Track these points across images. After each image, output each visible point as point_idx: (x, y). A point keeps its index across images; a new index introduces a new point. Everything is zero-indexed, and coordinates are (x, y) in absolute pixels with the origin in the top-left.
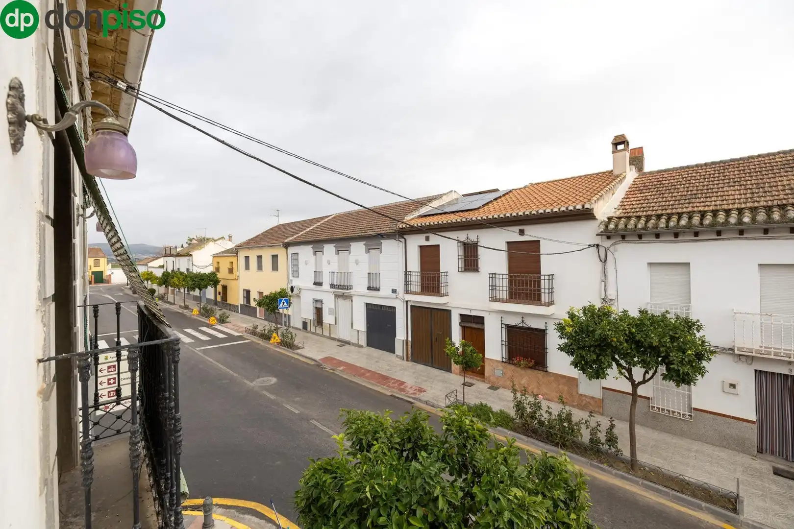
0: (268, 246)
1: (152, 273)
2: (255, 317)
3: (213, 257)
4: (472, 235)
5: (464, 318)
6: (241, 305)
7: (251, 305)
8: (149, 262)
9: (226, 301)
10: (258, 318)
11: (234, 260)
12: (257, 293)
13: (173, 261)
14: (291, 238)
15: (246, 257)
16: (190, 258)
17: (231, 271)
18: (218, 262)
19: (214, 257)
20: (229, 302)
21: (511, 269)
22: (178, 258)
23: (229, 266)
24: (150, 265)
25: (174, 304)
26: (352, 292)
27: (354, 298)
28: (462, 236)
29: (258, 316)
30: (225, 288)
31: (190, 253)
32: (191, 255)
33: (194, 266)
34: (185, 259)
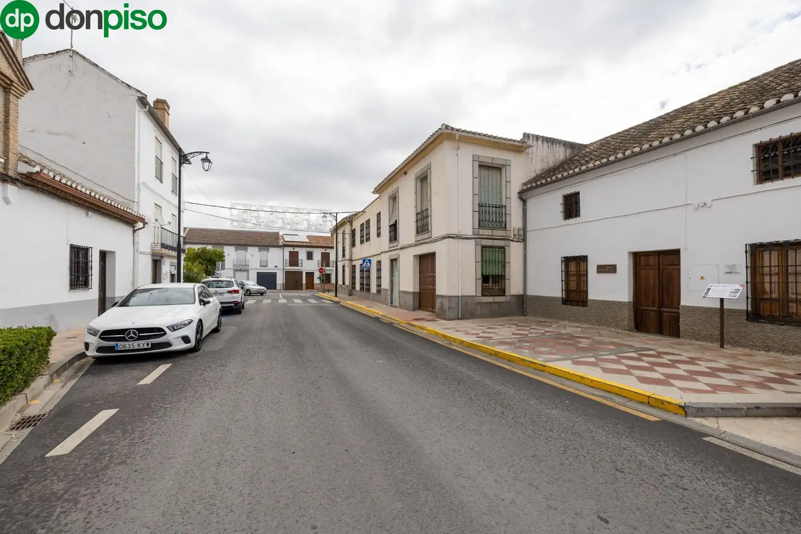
4: (311, 250)
5: (307, 273)
21: (322, 259)
26: (249, 268)
27: (250, 271)
28: (308, 249)
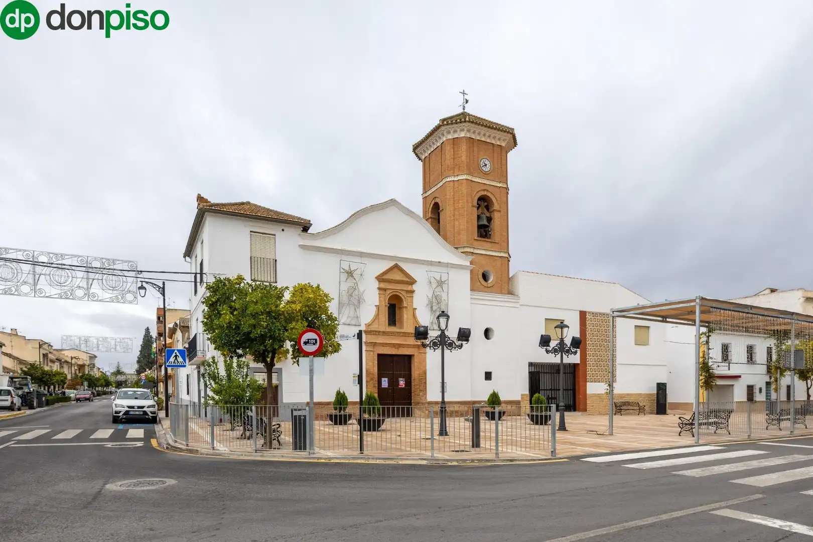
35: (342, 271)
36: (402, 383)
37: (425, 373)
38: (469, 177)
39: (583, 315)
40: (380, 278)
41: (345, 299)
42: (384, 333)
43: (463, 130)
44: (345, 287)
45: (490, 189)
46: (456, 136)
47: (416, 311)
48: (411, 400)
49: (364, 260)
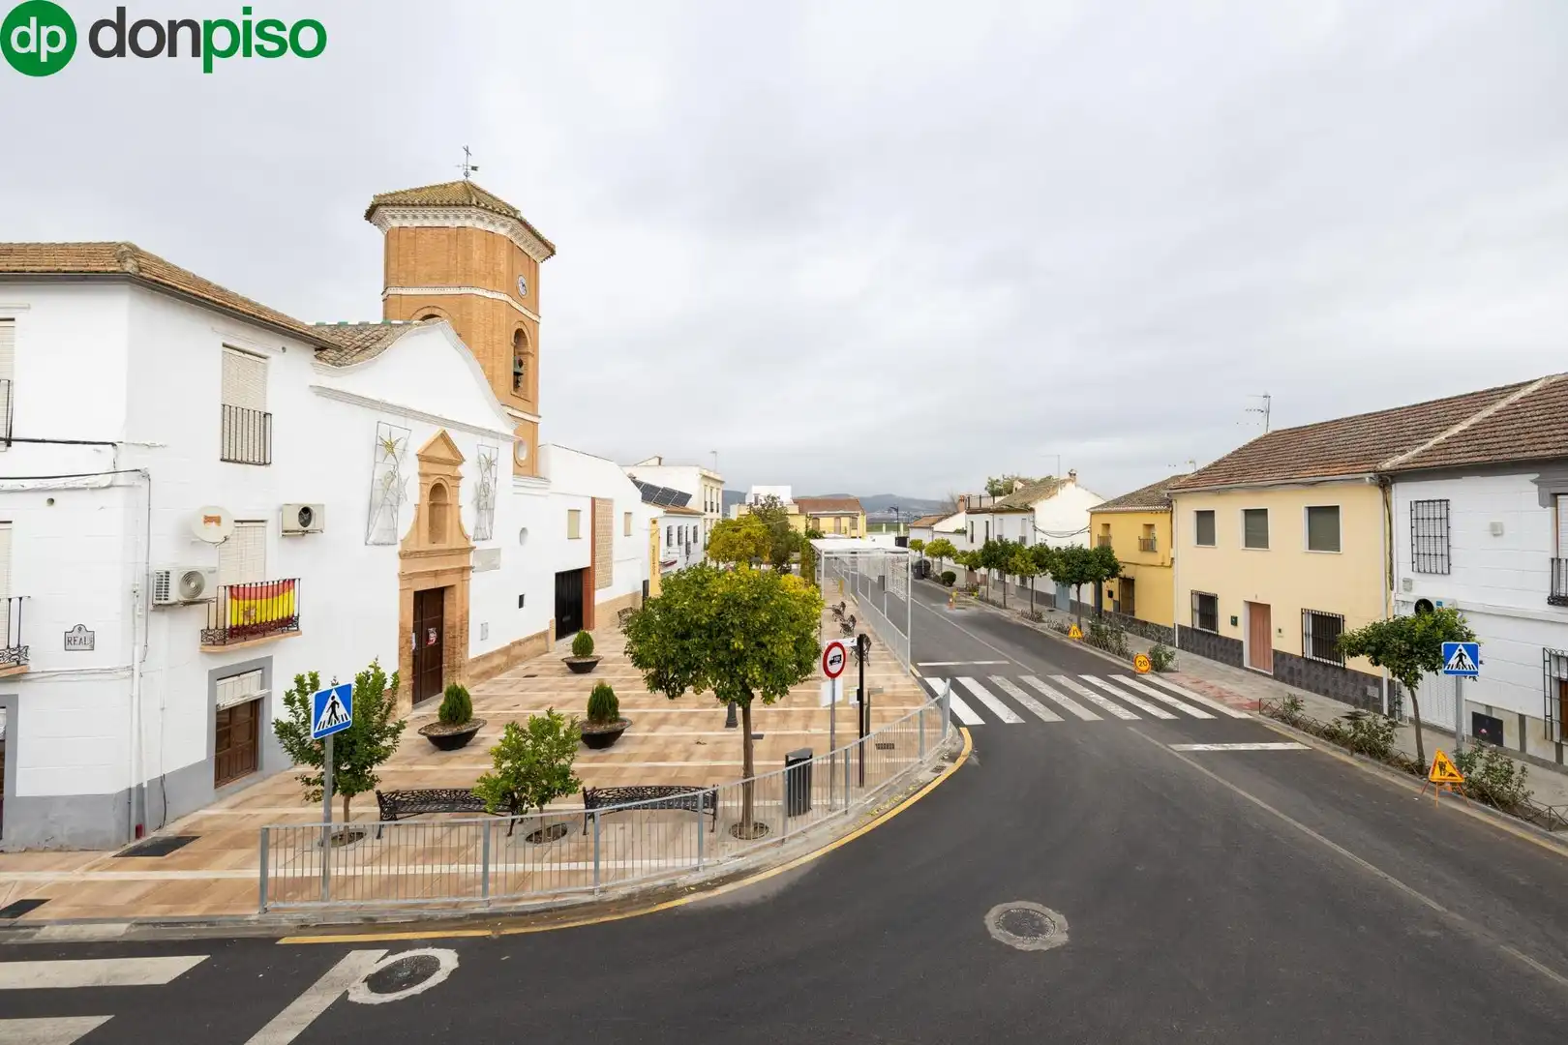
0: (1303, 484)
1: (948, 542)
2: (1240, 665)
3: (1092, 513)
6: (1181, 628)
7: (1220, 634)
8: (933, 524)
9: (1133, 613)
10: (1248, 669)
11: (1160, 521)
12: (1242, 603)
13: (987, 522)
14: (1401, 458)
15: (1200, 514)
16: (1031, 514)
17: (1148, 545)
18: (1107, 526)
19: (1094, 513)
20: (1138, 616)
22: (998, 516)
23: (1141, 533)
24: (937, 527)
25: (1005, 608)
29: (1246, 664)
30: (1128, 584)
31: (1031, 506)
32: (1032, 510)
33: (1037, 533)
34: (1017, 517)
35: (379, 442)
36: (433, 637)
37: (467, 613)
38: (510, 301)
39: (593, 500)
40: (423, 458)
41: (378, 496)
42: (428, 554)
43: (503, 225)
44: (380, 472)
45: (526, 321)
46: (491, 228)
47: (462, 509)
48: (441, 663)
49: (411, 423)
